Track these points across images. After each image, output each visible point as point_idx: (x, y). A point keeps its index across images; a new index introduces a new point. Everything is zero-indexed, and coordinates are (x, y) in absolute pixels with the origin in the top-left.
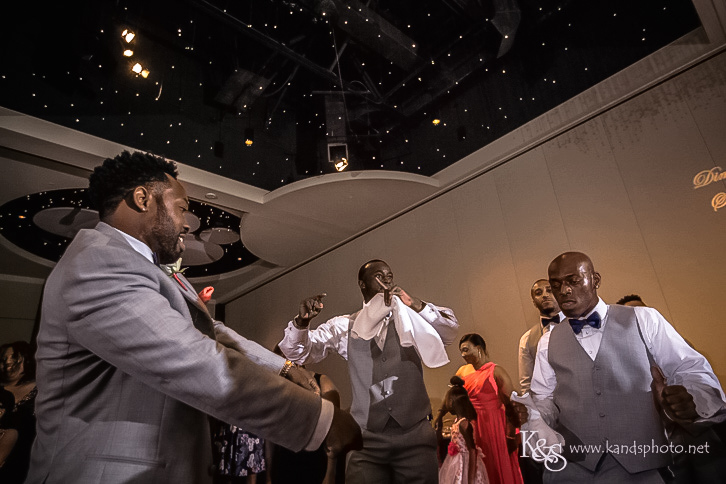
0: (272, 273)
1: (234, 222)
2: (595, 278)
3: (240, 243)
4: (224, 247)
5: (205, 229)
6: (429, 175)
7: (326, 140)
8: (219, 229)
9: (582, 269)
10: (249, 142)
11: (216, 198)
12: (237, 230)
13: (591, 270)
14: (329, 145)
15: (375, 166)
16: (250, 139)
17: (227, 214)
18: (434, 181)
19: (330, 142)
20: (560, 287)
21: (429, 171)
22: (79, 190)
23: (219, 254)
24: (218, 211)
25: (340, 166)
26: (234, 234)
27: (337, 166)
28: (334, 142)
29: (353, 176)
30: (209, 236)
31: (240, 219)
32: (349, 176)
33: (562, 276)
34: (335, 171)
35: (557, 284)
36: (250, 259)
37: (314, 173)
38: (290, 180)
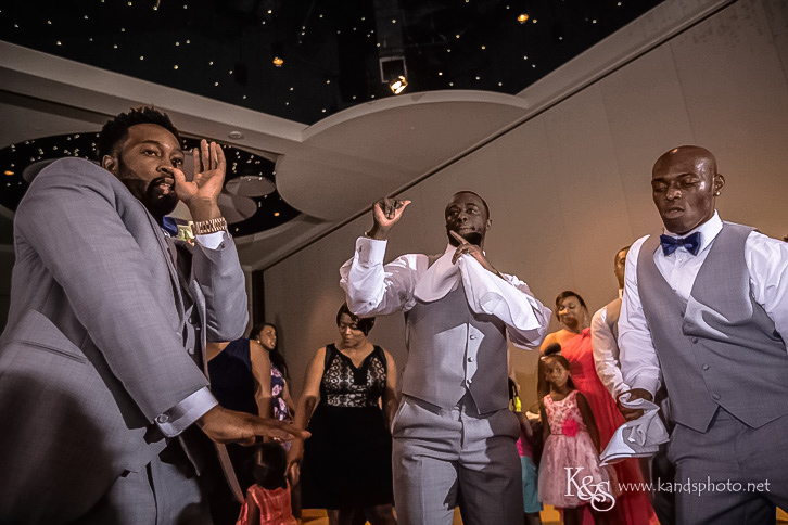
0: (317, 229)
1: (266, 167)
2: (717, 183)
3: (275, 194)
4: (256, 199)
5: (232, 178)
6: (514, 92)
7: (377, 53)
8: (249, 178)
9: (700, 166)
10: (278, 62)
11: (242, 138)
12: (272, 179)
13: (713, 170)
14: (382, 60)
15: (441, 85)
16: (280, 57)
17: (257, 158)
18: (522, 101)
19: (382, 56)
20: (667, 189)
21: (513, 88)
22: (72, 136)
23: (251, 209)
24: (245, 155)
25: (397, 87)
26: (268, 184)
27: (393, 87)
28: (387, 56)
29: (415, 99)
30: (238, 186)
31: (274, 164)
32: (409, 100)
33: (671, 175)
34: (391, 94)
35: (662, 185)
36: (289, 213)
37: (364, 98)
38: (333, 110)
